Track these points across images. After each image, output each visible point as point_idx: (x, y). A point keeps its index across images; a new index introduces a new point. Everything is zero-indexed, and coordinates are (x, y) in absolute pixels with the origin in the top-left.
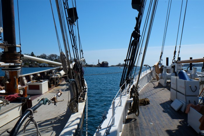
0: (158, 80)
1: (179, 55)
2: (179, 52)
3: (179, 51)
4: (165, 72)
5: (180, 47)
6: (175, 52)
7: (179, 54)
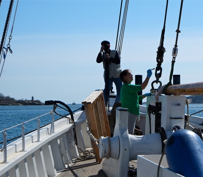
0: (99, 161)
1: (173, 62)
2: (175, 51)
3: (176, 46)
4: (122, 131)
5: (178, 31)
6: (161, 51)
7: (174, 58)
